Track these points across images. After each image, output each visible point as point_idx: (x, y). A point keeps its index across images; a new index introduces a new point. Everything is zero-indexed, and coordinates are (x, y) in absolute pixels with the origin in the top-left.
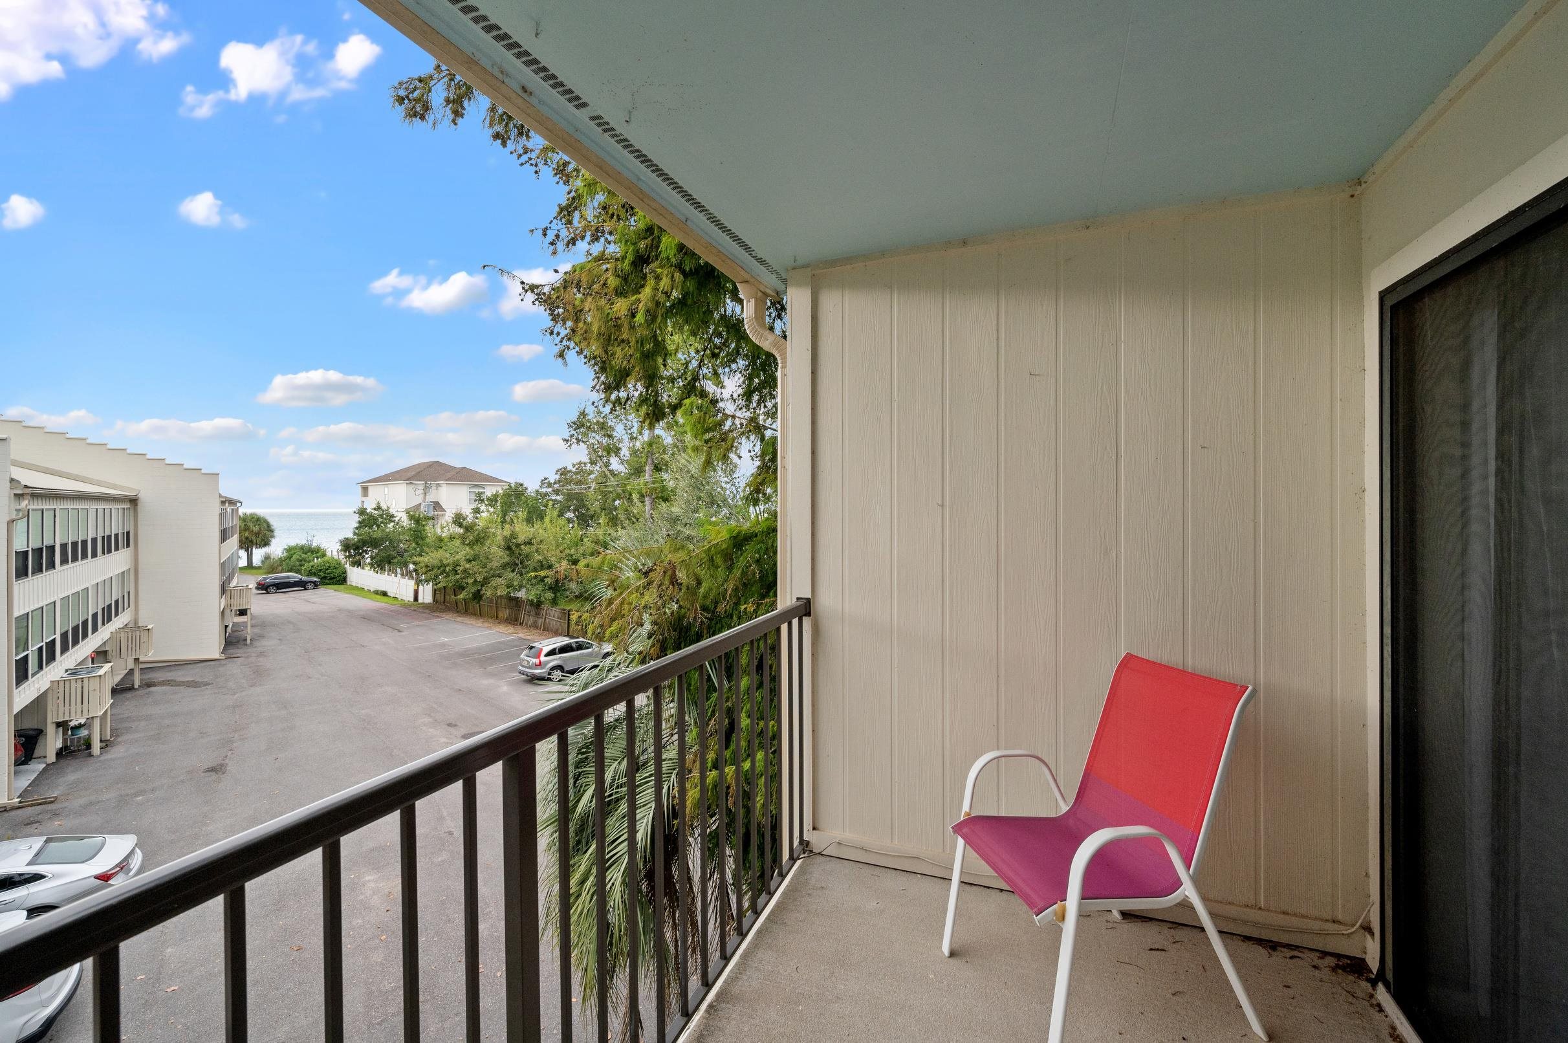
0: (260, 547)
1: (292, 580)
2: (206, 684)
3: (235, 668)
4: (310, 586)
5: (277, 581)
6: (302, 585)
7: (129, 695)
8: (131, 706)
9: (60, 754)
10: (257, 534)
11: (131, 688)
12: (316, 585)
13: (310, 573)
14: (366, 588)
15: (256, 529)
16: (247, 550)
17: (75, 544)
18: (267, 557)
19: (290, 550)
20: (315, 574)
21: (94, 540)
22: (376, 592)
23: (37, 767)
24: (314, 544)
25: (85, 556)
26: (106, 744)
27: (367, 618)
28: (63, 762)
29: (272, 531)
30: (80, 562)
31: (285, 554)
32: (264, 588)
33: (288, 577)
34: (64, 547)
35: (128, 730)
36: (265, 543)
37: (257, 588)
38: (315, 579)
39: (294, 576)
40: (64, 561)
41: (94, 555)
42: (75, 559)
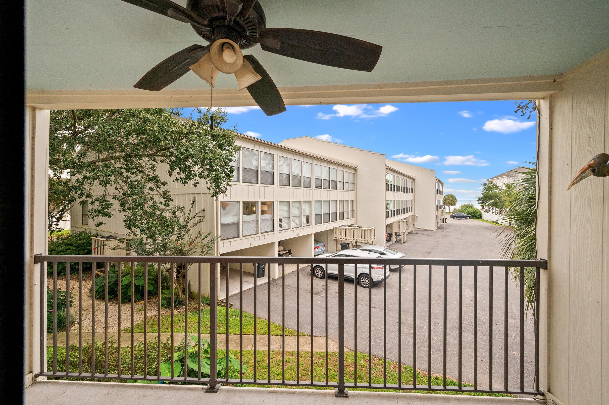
0: (453, 205)
1: (461, 215)
2: (430, 235)
3: (439, 234)
4: (468, 218)
5: (457, 215)
6: (465, 217)
7: (412, 234)
8: (411, 236)
9: (395, 242)
10: (452, 201)
11: (412, 233)
12: (470, 218)
13: (468, 214)
14: (489, 220)
15: (451, 199)
16: (449, 206)
17: (399, 210)
18: (455, 209)
19: (462, 206)
20: (470, 214)
21: (404, 209)
22: (493, 222)
23: (391, 243)
24: (470, 204)
25: (402, 213)
26: (404, 242)
27: (487, 228)
28: (396, 243)
29: (456, 200)
30: (401, 215)
31: (461, 208)
32: (452, 217)
33: (460, 214)
34: (397, 210)
35: (410, 241)
36: (454, 204)
37: (450, 217)
38: (470, 216)
39: (463, 214)
40: (397, 215)
41: (404, 213)
42: (399, 214)
